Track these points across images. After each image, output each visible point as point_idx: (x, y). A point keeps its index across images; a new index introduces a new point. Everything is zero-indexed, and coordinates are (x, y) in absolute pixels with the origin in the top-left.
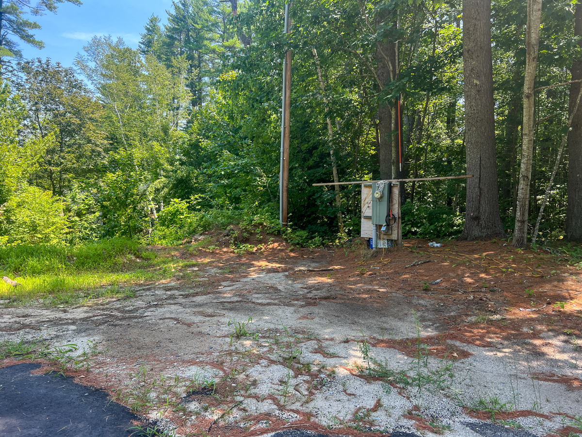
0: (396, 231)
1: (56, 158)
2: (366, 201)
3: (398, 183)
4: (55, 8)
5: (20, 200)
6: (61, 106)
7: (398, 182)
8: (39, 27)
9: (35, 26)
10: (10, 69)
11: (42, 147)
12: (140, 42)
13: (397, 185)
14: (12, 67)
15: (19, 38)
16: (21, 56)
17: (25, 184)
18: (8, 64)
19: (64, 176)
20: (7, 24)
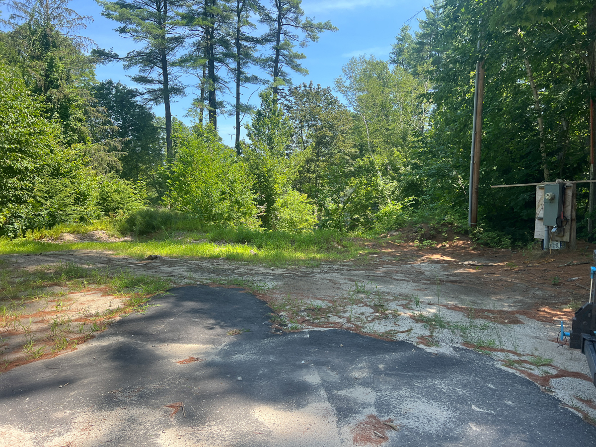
0: (568, 233)
1: (313, 167)
2: (541, 203)
3: (572, 185)
4: (317, 38)
5: (283, 202)
6: (319, 122)
7: (572, 183)
8: (305, 57)
9: (302, 57)
10: (284, 94)
11: (302, 159)
12: (391, 53)
13: (571, 186)
14: (285, 93)
15: (290, 68)
16: (291, 84)
17: (290, 189)
18: (283, 91)
19: (318, 182)
20: (282, 58)
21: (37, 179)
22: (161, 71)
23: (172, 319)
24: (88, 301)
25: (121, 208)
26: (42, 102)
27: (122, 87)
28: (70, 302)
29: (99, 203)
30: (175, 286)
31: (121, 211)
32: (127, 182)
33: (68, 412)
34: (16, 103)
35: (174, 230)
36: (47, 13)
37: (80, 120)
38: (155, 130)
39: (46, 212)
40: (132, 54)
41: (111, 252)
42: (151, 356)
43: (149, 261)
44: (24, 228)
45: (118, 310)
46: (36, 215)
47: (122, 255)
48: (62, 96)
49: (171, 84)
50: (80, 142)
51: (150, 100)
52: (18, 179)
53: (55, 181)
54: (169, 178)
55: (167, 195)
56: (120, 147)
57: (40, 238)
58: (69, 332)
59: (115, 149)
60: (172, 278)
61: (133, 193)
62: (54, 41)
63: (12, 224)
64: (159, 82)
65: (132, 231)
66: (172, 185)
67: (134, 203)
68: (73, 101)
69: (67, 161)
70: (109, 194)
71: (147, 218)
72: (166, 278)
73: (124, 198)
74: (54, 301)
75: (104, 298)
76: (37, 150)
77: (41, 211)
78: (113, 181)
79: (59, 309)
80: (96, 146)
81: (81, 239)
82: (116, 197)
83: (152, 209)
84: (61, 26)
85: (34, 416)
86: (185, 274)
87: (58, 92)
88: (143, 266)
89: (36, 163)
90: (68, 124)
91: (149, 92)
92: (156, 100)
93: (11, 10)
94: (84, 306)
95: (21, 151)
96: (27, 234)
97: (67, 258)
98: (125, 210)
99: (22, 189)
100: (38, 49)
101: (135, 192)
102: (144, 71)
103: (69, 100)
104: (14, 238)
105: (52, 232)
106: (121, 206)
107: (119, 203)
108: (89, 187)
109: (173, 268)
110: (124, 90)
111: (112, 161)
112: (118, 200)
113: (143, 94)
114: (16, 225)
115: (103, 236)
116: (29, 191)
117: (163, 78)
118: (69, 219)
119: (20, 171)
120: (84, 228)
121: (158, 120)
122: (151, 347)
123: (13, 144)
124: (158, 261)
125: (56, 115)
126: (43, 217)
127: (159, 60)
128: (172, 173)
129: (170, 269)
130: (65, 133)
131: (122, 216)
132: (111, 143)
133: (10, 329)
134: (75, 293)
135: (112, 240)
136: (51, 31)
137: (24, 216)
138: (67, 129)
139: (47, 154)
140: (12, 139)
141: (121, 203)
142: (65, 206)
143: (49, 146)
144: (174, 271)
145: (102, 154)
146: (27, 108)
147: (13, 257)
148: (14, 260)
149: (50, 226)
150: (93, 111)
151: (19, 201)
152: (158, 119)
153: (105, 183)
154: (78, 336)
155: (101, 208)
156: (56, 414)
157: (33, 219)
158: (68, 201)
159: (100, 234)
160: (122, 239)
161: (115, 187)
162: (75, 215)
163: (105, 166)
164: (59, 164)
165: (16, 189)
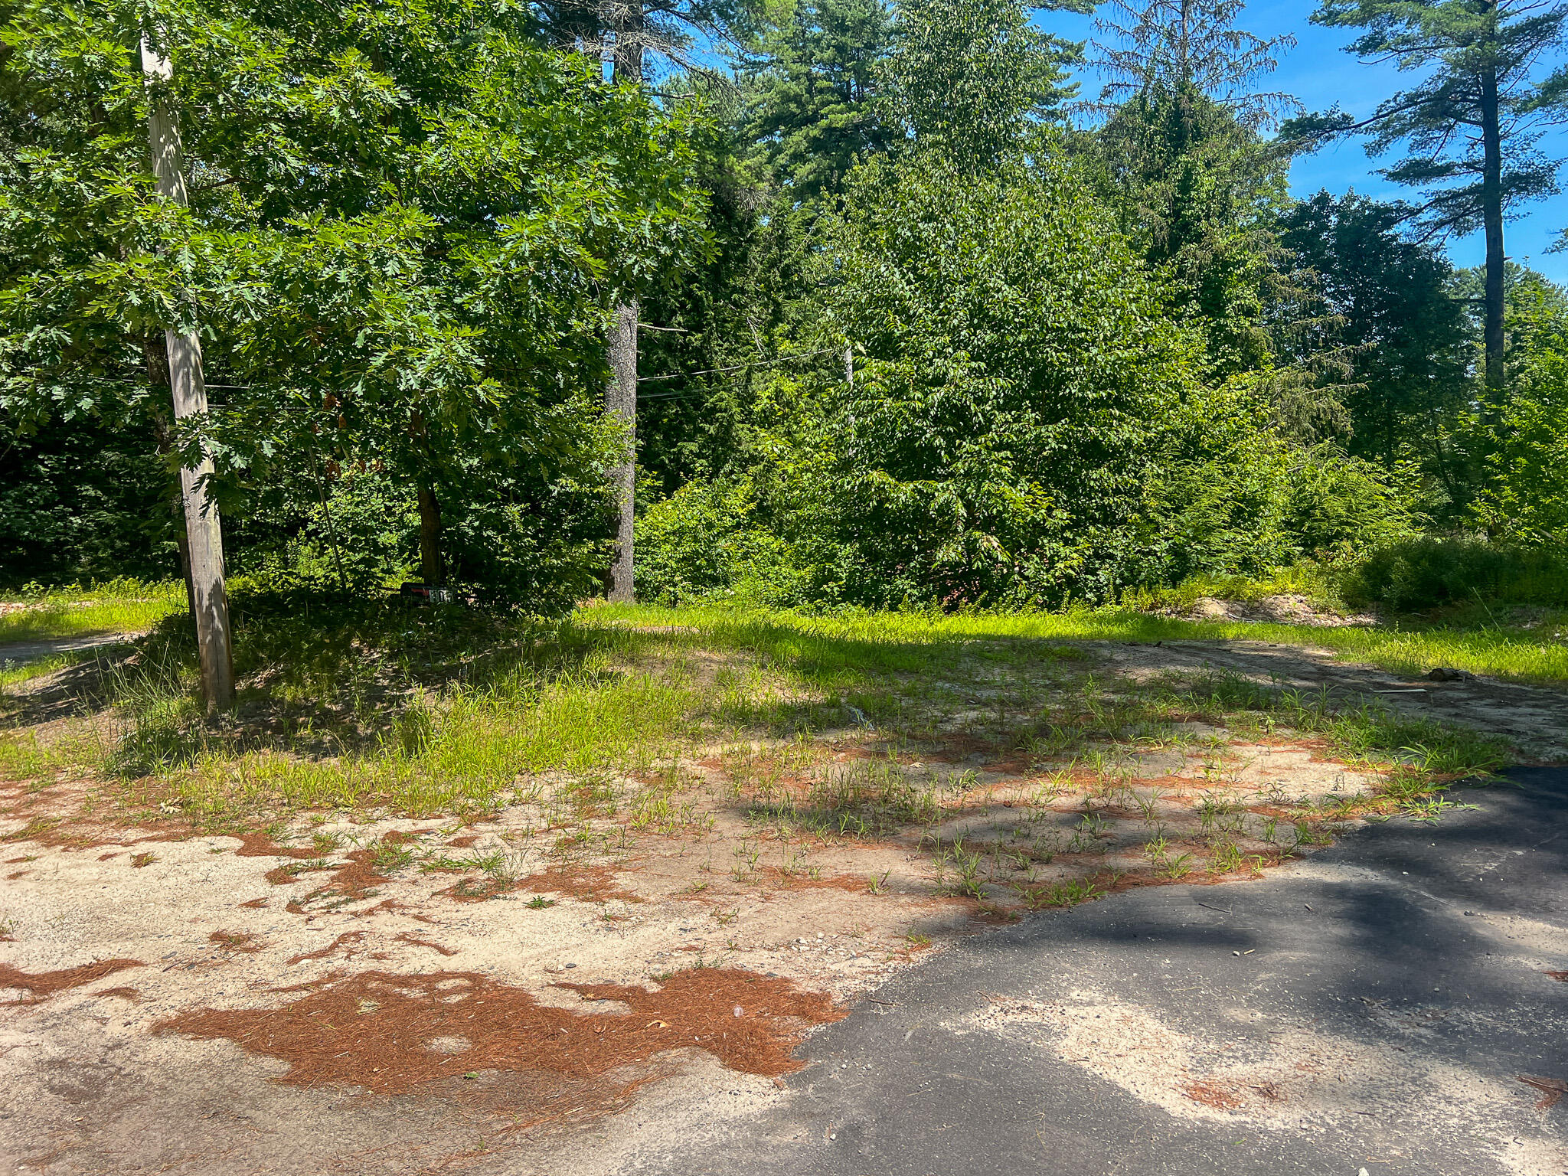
21: (1151, 468)
22: (1478, 132)
23: (1520, 853)
24: (1278, 767)
25: (1349, 537)
26: (1168, 280)
27: (1357, 204)
28: (1235, 765)
29: (1288, 524)
30: (1522, 761)
31: (1347, 545)
32: (1368, 465)
33: (1259, 1015)
34: (1113, 294)
35: (1508, 602)
36: (1182, 57)
37: (1249, 312)
38: (1451, 310)
39: (1165, 545)
40: (1392, 104)
41: (1322, 653)
42: (1462, 937)
43: (1435, 684)
44: (1118, 581)
45: (1358, 800)
46: (1144, 554)
47: (1355, 660)
48: (1209, 256)
49: (1508, 166)
50: (1245, 369)
51: (1440, 224)
52: (1110, 470)
53: (1187, 469)
54: (1491, 447)
55: (1488, 499)
56: (1348, 369)
57: (1153, 607)
58: (1239, 833)
59: (1335, 376)
60: (1511, 738)
61: (1383, 494)
62: (1195, 126)
63: (1094, 572)
64: (1469, 165)
65: (1378, 598)
66: (1504, 468)
67: (1384, 521)
68: (1233, 265)
69: (1216, 419)
70: (1316, 498)
71: (1425, 563)
72: (1492, 736)
73: (1358, 510)
74: (1200, 757)
75: (1317, 766)
76: (1152, 397)
77: (1155, 542)
78: (1329, 463)
79: (1212, 774)
80: (1284, 374)
81: (1244, 615)
82: (1337, 506)
83: (1438, 540)
84: (1215, 80)
85: (1185, 1000)
86: (1553, 732)
87: (1202, 249)
88: (1418, 697)
89: (1147, 429)
90: (1219, 324)
91: (1439, 201)
92: (1457, 222)
93: (1104, 74)
94: (1272, 779)
95: (1119, 403)
96: (1125, 598)
97: (1217, 658)
98: (1357, 541)
99: (1117, 492)
100: (1161, 152)
101: (1389, 491)
102: (1422, 144)
103: (1226, 265)
104: (1098, 604)
105: (1176, 592)
106: (1348, 530)
107: (1341, 523)
108: (1267, 482)
109: (1512, 710)
110: (1364, 210)
111: (1325, 411)
112: (1339, 516)
113: (1420, 211)
114: (1103, 576)
115: (1300, 608)
116: (1132, 496)
117: (1483, 152)
118: (1217, 562)
119: (1116, 449)
120: (1251, 586)
121: (1457, 280)
122: (1460, 913)
123: (1104, 389)
124: (1461, 685)
125: (1195, 306)
126: (1159, 558)
127: (1471, 101)
128: (1504, 432)
129: (1503, 711)
130: (1210, 349)
131: (1348, 557)
132: (1325, 362)
133: (1112, 803)
134: (1245, 745)
135: (1323, 620)
136: (1191, 99)
137: (1119, 554)
138: (1219, 338)
139: (1174, 406)
140: (1101, 377)
141: (1347, 524)
142: (1209, 530)
143: (1177, 386)
144: (1515, 718)
145: (1300, 393)
146: (1136, 300)
147: (1101, 646)
148: (1106, 653)
149: (1175, 579)
150: (1283, 283)
151: (1109, 519)
152: (1459, 275)
153: (1307, 471)
154: (1263, 846)
155: (1295, 537)
156: (1232, 1012)
157: (1137, 561)
158: (1215, 519)
159: (1290, 603)
160: (1350, 620)
161: (1332, 480)
162: (1230, 554)
163: (1306, 425)
164: (1198, 427)
165: (1105, 493)
